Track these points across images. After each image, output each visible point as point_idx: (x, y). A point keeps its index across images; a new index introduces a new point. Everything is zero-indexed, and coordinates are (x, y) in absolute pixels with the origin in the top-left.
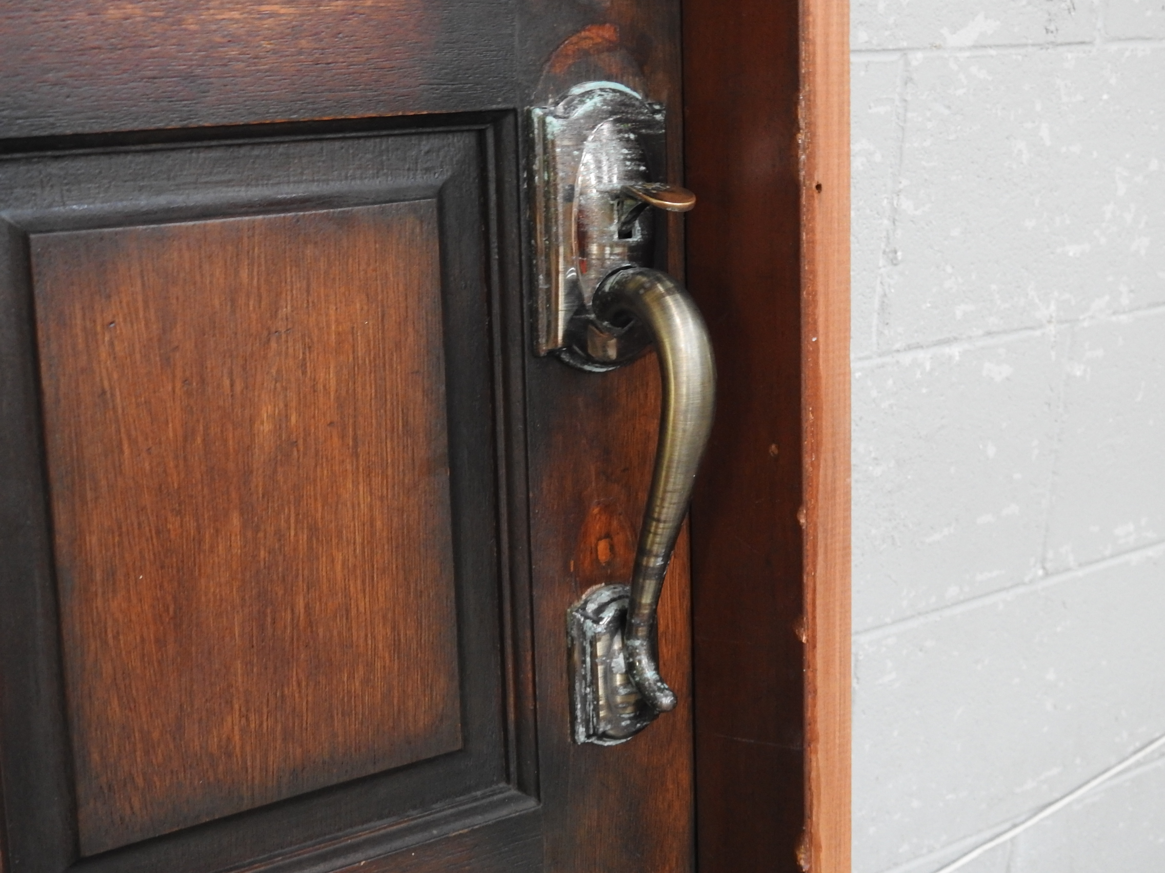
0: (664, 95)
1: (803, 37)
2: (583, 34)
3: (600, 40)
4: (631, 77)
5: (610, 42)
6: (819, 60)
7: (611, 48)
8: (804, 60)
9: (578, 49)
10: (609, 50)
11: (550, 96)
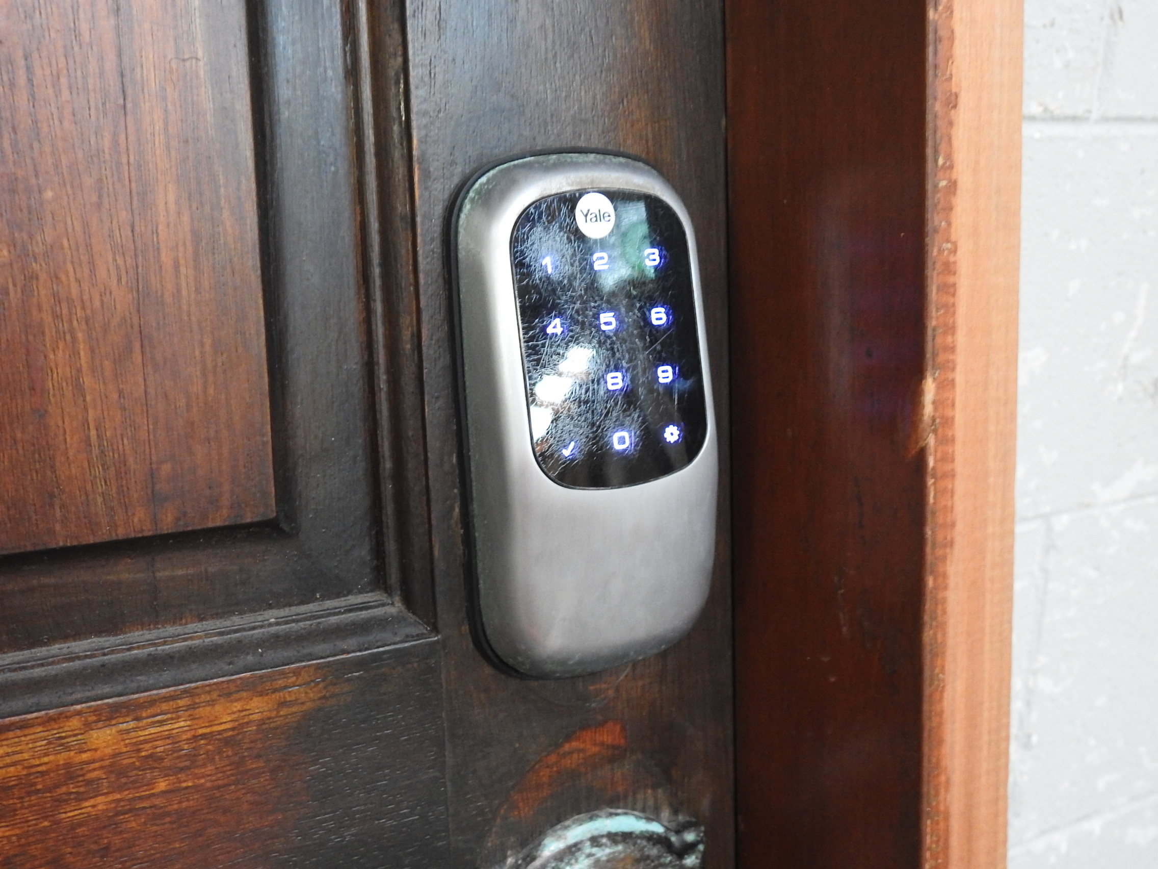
0: (705, 804)
1: (928, 813)
2: (567, 747)
3: (596, 749)
4: (649, 791)
5: (614, 747)
6: (955, 841)
7: (615, 756)
8: (930, 849)
9: (558, 772)
10: (612, 760)
11: (509, 853)
